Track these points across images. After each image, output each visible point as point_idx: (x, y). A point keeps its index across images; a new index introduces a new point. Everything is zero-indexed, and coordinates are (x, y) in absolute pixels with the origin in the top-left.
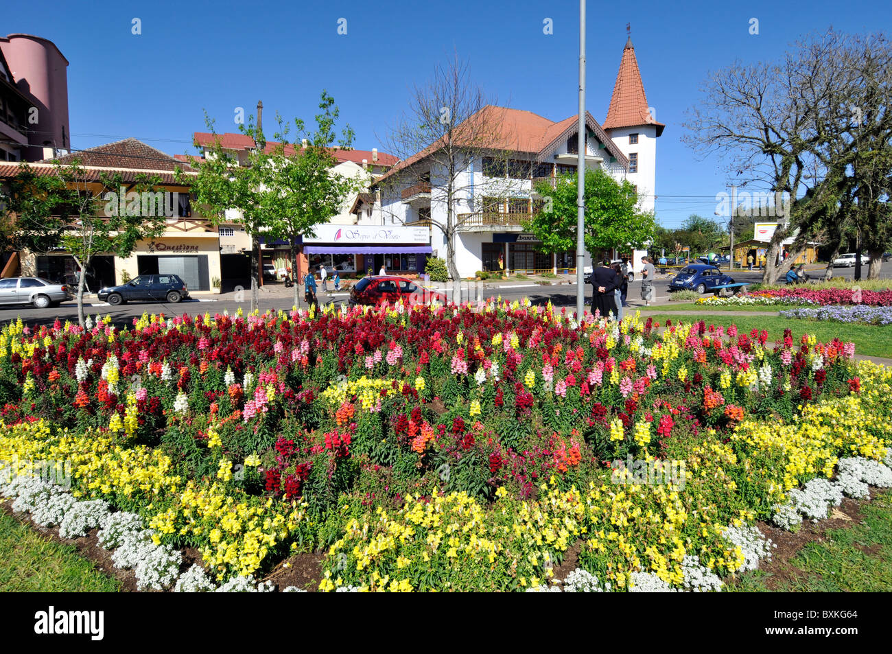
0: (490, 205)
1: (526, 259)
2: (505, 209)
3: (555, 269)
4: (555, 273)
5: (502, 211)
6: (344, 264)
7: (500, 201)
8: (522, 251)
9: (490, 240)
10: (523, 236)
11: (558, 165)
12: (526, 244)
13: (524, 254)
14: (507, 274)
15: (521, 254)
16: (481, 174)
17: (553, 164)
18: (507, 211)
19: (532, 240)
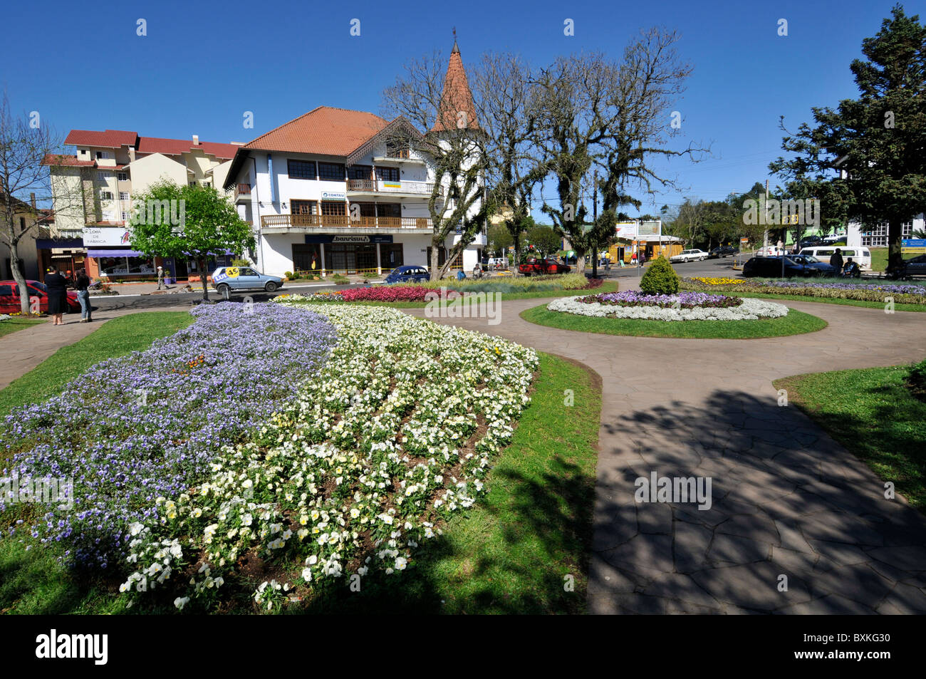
0: (301, 207)
1: (346, 260)
2: (318, 211)
3: (379, 269)
4: (380, 272)
5: (315, 213)
6: (143, 267)
7: (311, 203)
8: (341, 252)
9: (302, 241)
10: (339, 237)
11: (377, 167)
12: (345, 245)
13: (343, 254)
14: (324, 275)
15: (340, 254)
16: (287, 176)
17: (371, 167)
18: (320, 214)
19: (350, 241)
